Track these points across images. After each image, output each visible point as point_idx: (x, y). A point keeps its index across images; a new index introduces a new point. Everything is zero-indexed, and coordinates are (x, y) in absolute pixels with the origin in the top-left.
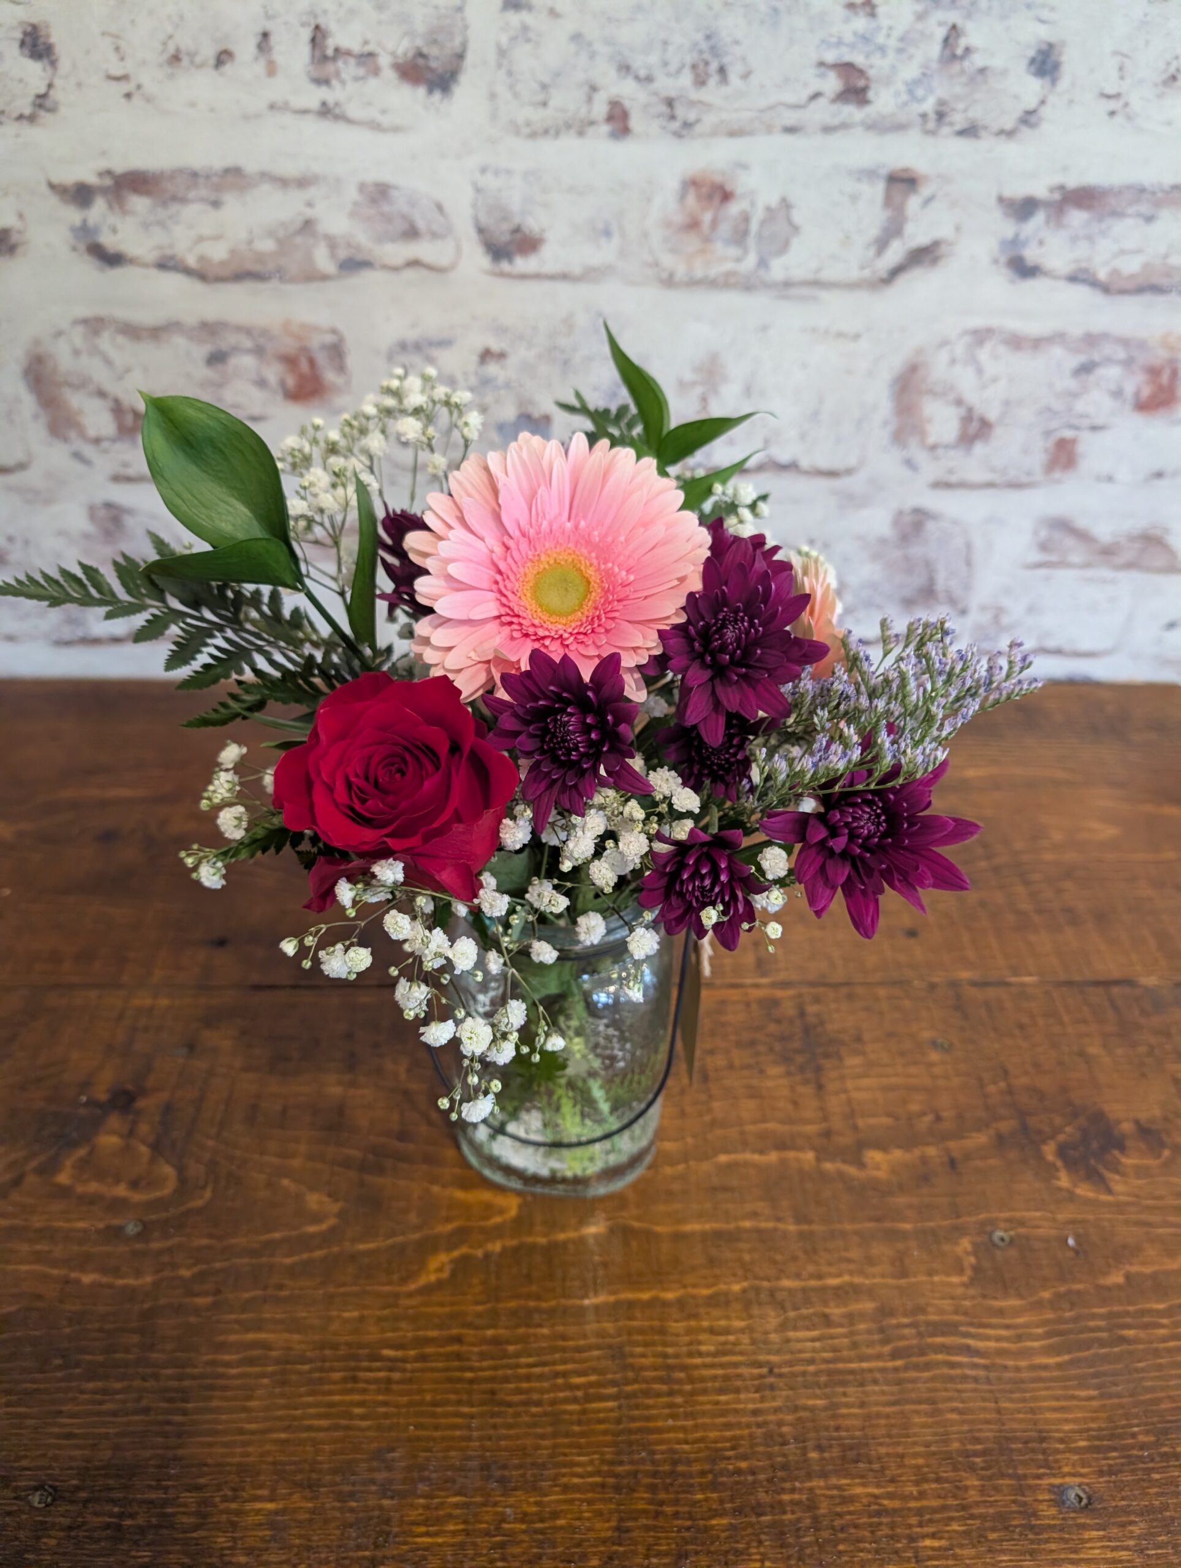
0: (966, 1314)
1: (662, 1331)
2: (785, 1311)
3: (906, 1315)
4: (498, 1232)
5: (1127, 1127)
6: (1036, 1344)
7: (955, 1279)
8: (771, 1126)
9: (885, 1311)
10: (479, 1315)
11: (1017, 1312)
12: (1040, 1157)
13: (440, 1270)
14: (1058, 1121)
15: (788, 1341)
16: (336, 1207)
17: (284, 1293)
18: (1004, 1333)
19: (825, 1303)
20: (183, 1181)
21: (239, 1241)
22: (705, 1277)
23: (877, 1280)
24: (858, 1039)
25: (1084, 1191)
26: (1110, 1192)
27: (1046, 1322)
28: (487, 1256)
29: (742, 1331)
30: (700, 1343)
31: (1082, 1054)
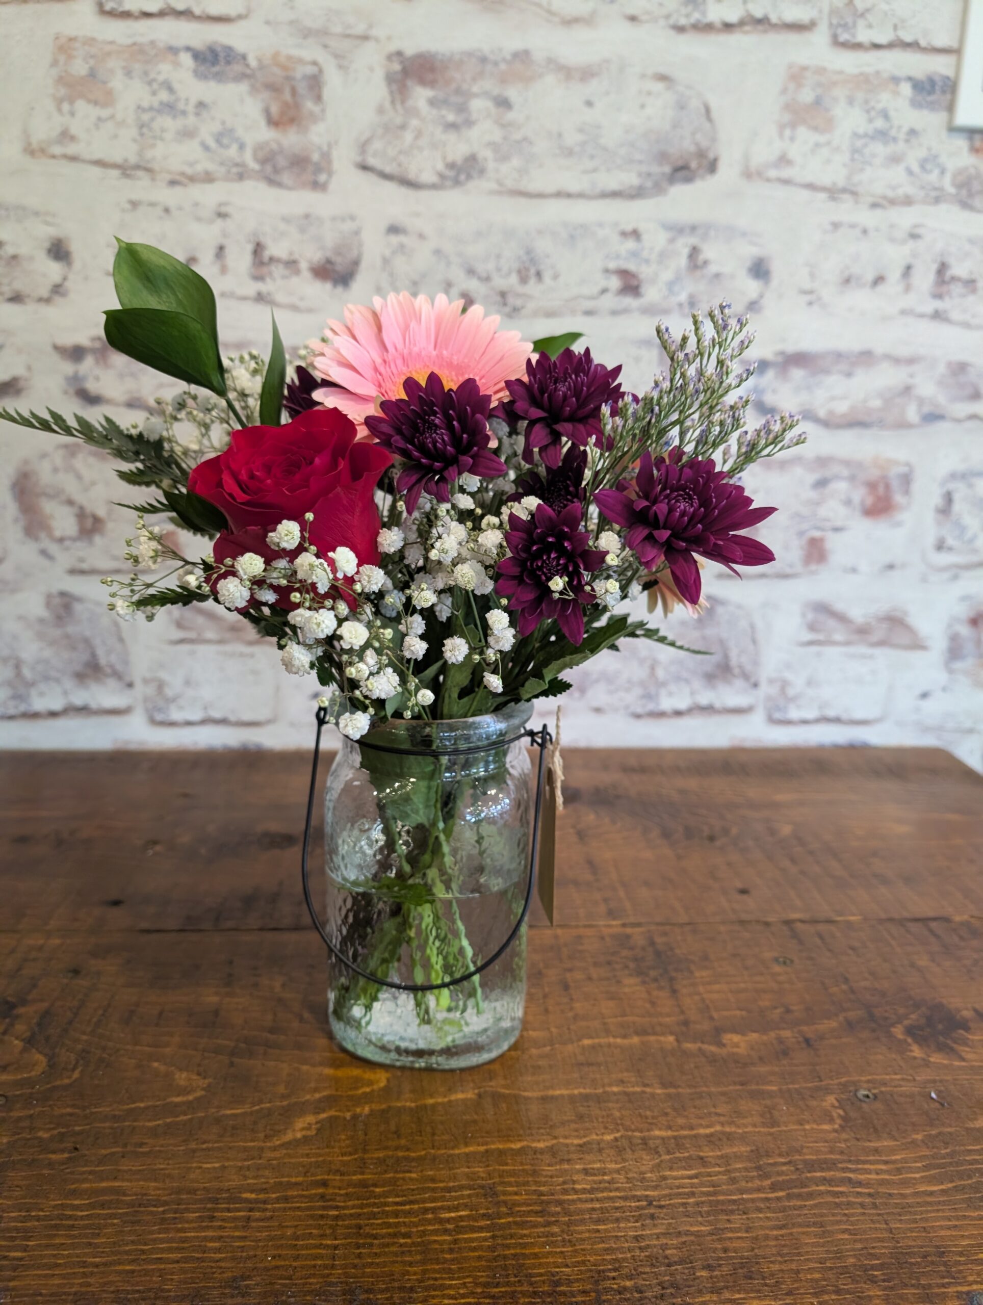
0: (842, 1153)
1: (535, 1173)
2: (660, 1156)
3: (780, 1155)
7: (826, 1127)
11: (893, 1151)
12: (890, 1036)
14: (902, 1011)
15: (664, 1178)
18: (883, 1167)
19: (700, 1147)
22: (576, 1130)
23: (750, 1129)
29: (618, 1171)
30: (574, 1182)
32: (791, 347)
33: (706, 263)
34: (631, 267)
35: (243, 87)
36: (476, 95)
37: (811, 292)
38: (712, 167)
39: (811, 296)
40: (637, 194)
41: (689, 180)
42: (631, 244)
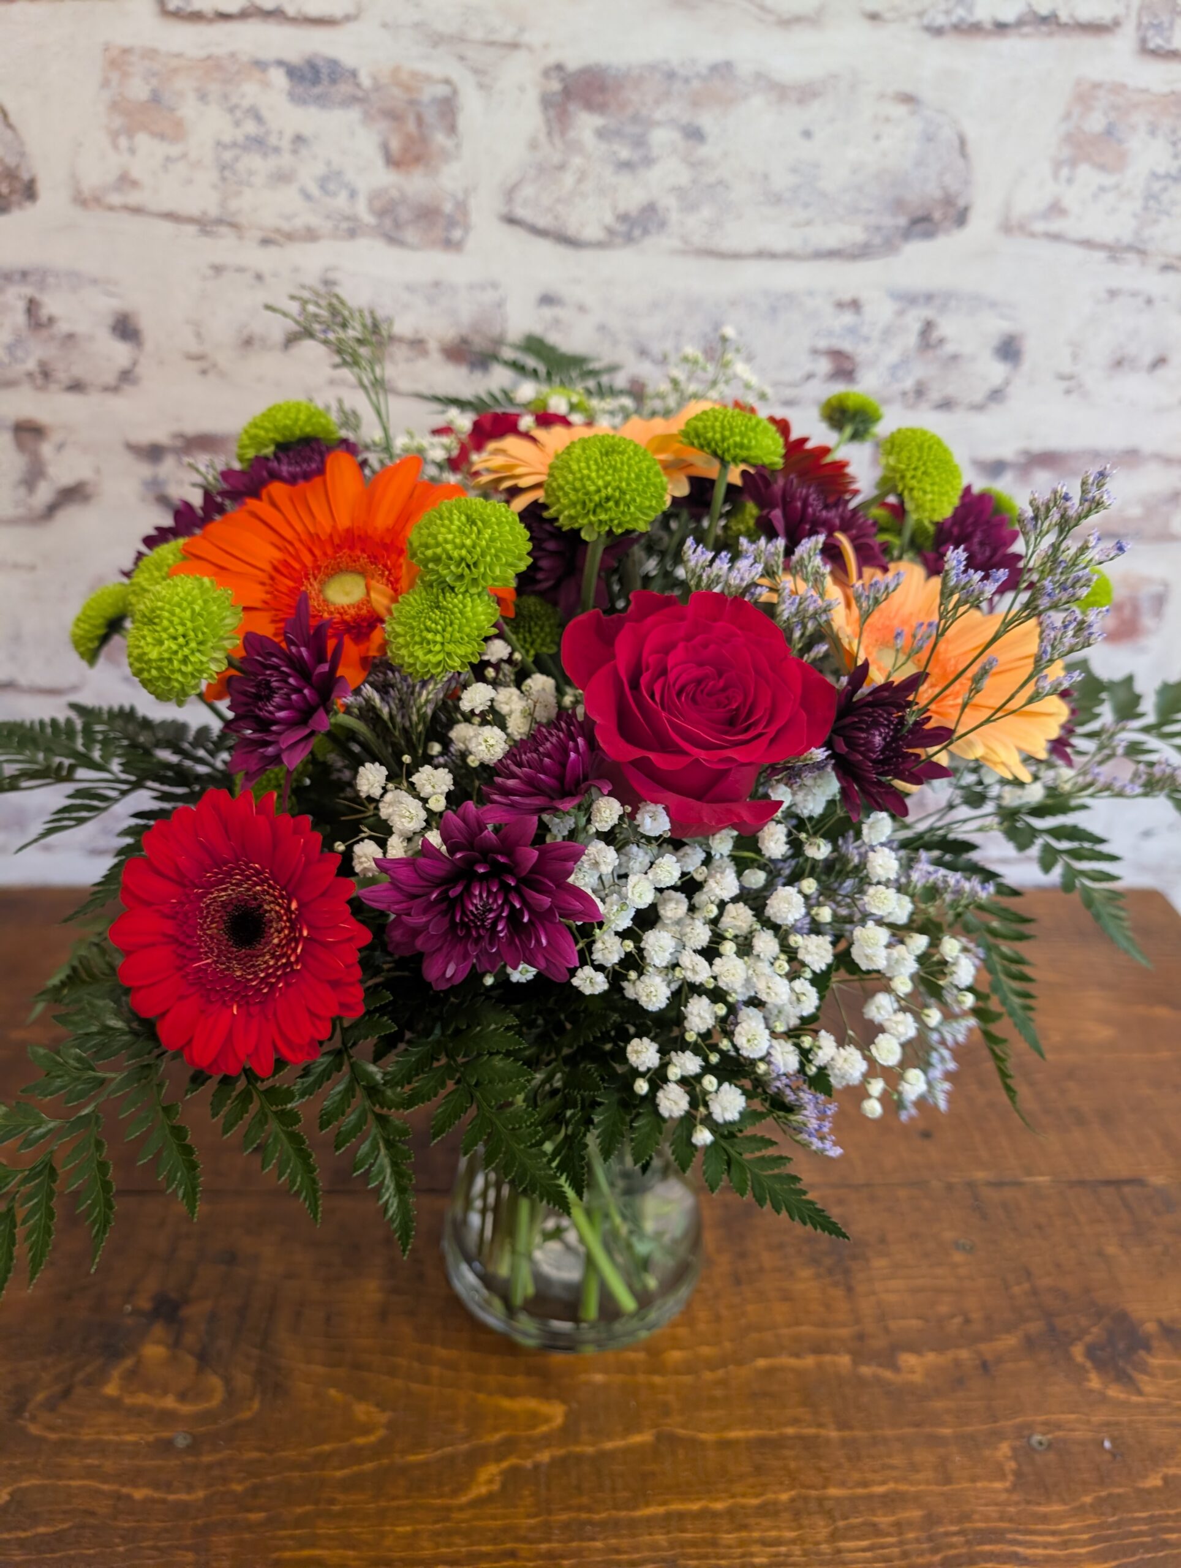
0: (1011, 1520)
2: (834, 1521)
3: (952, 1523)
4: (546, 1441)
5: (1151, 1327)
6: (1083, 1551)
7: (998, 1485)
8: (805, 1329)
9: (931, 1520)
10: (532, 1529)
11: (1061, 1518)
12: (1069, 1358)
13: (490, 1481)
14: (1084, 1322)
16: (384, 1417)
17: (336, 1508)
18: (1050, 1539)
19: (873, 1511)
20: (230, 1392)
21: (290, 1454)
22: (752, 1487)
23: (922, 1487)
24: (883, 1240)
25: (1115, 1392)
26: (1140, 1393)
27: (1089, 1528)
28: (537, 1467)
31: (1100, 1253)
32: (1037, 445)
33: (941, 341)
34: (846, 346)
35: (354, 114)
36: (658, 124)
37: (1070, 378)
38: (961, 218)
39: (1071, 384)
40: (860, 253)
41: (929, 234)
42: (848, 318)
